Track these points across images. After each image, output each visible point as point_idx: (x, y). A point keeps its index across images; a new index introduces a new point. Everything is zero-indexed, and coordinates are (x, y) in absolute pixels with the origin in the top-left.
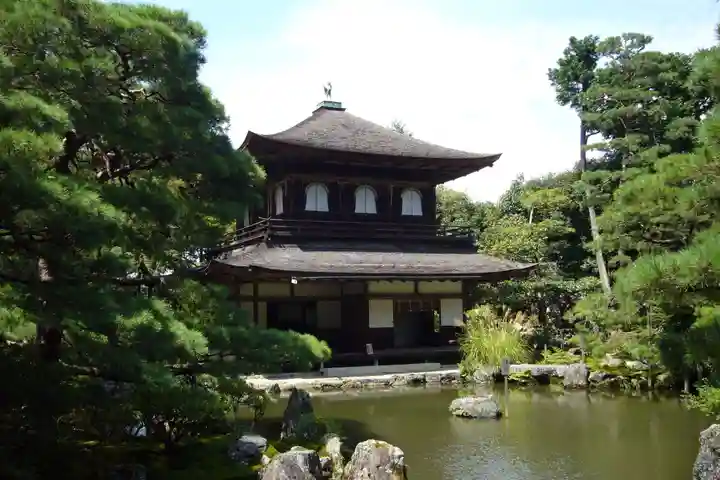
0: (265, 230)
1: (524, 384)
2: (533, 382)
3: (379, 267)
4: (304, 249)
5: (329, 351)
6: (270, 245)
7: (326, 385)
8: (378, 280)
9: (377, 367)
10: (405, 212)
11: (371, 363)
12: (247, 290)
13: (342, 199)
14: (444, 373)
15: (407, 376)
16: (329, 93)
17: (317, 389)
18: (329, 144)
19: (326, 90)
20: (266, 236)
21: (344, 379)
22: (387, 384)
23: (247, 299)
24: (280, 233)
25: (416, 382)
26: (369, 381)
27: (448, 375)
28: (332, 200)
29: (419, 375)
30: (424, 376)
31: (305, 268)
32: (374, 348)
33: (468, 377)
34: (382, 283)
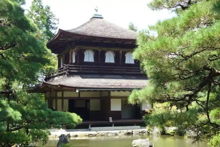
0: (66, 69)
1: (173, 135)
2: (176, 134)
3: (114, 85)
4: (83, 78)
5: (81, 120)
6: (68, 76)
7: (90, 134)
8: (114, 91)
9: (113, 127)
10: (126, 62)
11: (111, 126)
12: (59, 94)
13: (99, 57)
14: (141, 130)
15: (125, 131)
16: (97, 11)
17: (87, 136)
18: (94, 34)
19: (95, 10)
20: (67, 72)
21: (98, 132)
22: (116, 135)
23: (59, 98)
24: (72, 71)
25: (128, 134)
26: (109, 133)
27: (142, 131)
28: (95, 57)
29: (130, 131)
30: (132, 131)
31: (82, 86)
32: (113, 119)
33: (151, 132)
34: (115, 92)
